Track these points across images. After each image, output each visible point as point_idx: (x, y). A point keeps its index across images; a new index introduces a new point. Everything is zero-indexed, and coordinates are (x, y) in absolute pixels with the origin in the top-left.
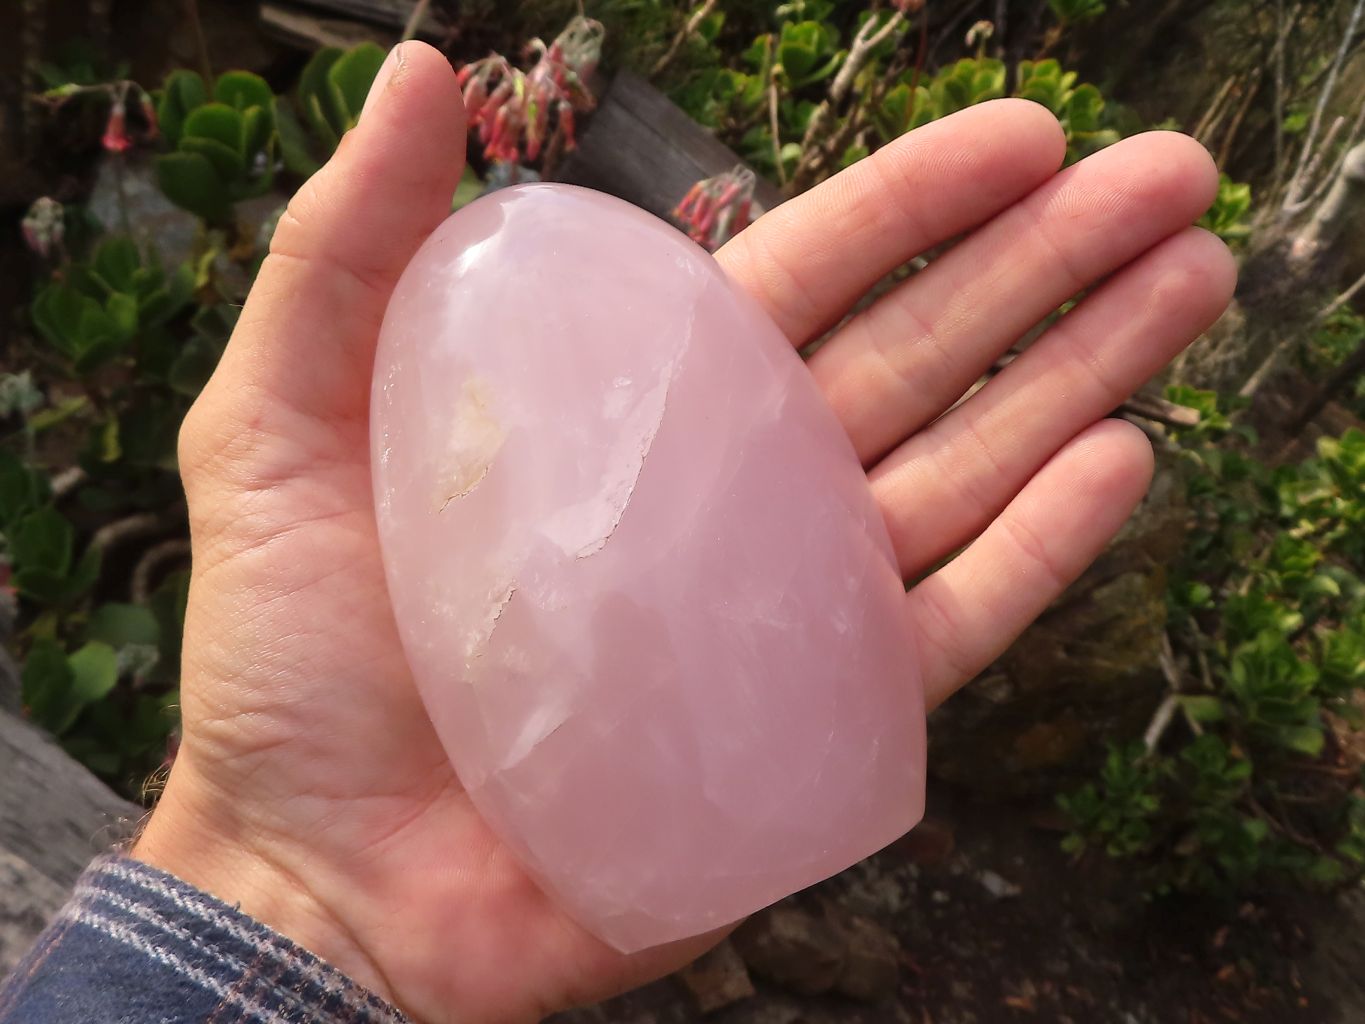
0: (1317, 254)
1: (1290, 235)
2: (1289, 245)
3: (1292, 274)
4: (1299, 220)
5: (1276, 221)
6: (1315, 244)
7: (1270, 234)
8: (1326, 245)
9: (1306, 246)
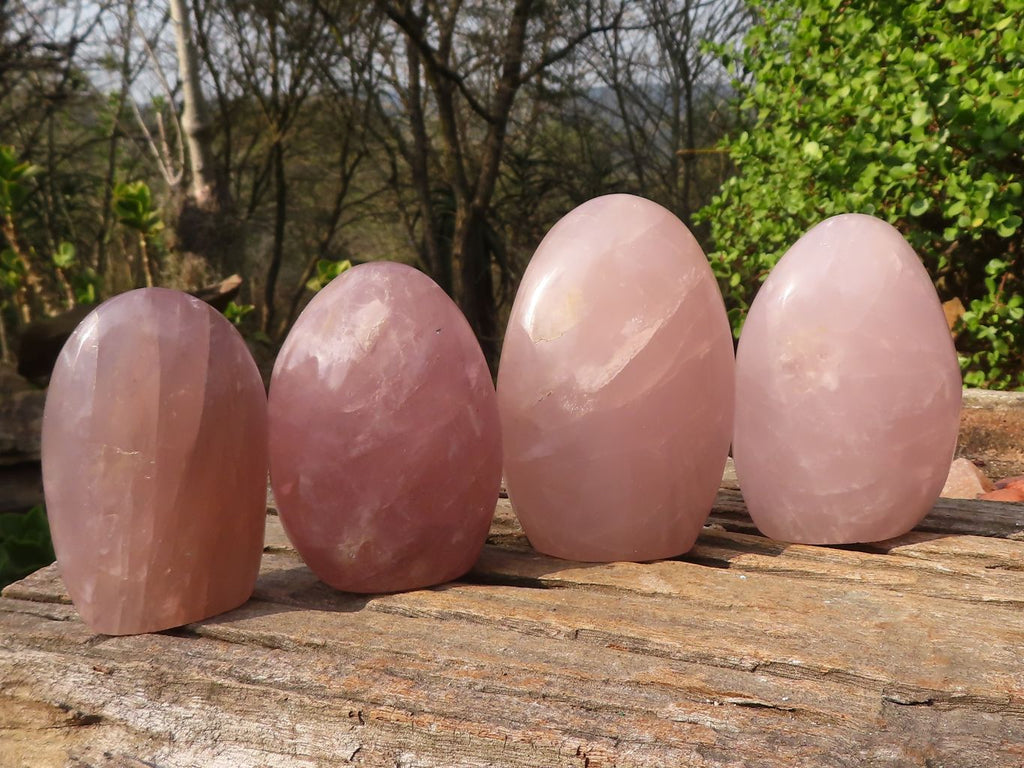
0: (213, 192)
1: (189, 194)
2: (193, 199)
3: (210, 213)
4: (185, 184)
5: (173, 193)
6: (207, 188)
7: (176, 203)
8: (214, 183)
9: (203, 192)
